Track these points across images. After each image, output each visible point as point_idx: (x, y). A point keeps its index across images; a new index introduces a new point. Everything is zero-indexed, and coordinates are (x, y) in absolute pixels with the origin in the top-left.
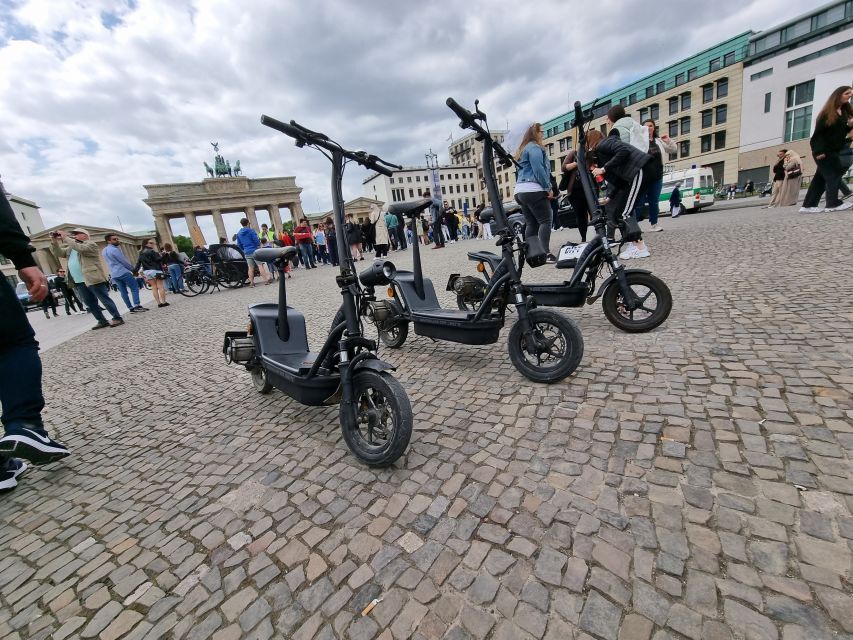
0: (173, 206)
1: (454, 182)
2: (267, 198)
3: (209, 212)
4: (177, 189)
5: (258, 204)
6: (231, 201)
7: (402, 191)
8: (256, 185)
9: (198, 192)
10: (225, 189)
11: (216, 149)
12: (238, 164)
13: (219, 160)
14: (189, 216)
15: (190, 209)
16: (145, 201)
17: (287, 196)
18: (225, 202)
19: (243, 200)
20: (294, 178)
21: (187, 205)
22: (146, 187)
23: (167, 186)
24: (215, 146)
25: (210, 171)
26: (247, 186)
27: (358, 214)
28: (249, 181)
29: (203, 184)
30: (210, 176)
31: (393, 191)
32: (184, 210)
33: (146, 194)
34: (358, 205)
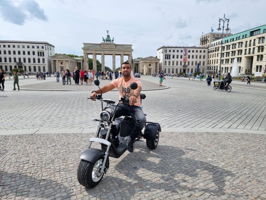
0: (90, 51)
1: (195, 54)
2: (120, 52)
3: (100, 54)
4: (92, 45)
5: (117, 53)
6: (108, 52)
7: (170, 55)
8: (118, 47)
9: (98, 47)
10: (107, 47)
11: (108, 33)
12: (113, 39)
13: (108, 36)
14: (94, 55)
15: (95, 53)
16: (82, 48)
17: (127, 52)
18: (106, 51)
19: (112, 52)
20: (131, 45)
21: (94, 51)
22: (84, 44)
23: (89, 44)
24: (108, 31)
25: (104, 40)
26: (114, 47)
27: (149, 62)
28: (116, 45)
29: (100, 44)
30: (103, 42)
31: (166, 55)
32: (93, 53)
33: (83, 46)
34: (150, 59)
